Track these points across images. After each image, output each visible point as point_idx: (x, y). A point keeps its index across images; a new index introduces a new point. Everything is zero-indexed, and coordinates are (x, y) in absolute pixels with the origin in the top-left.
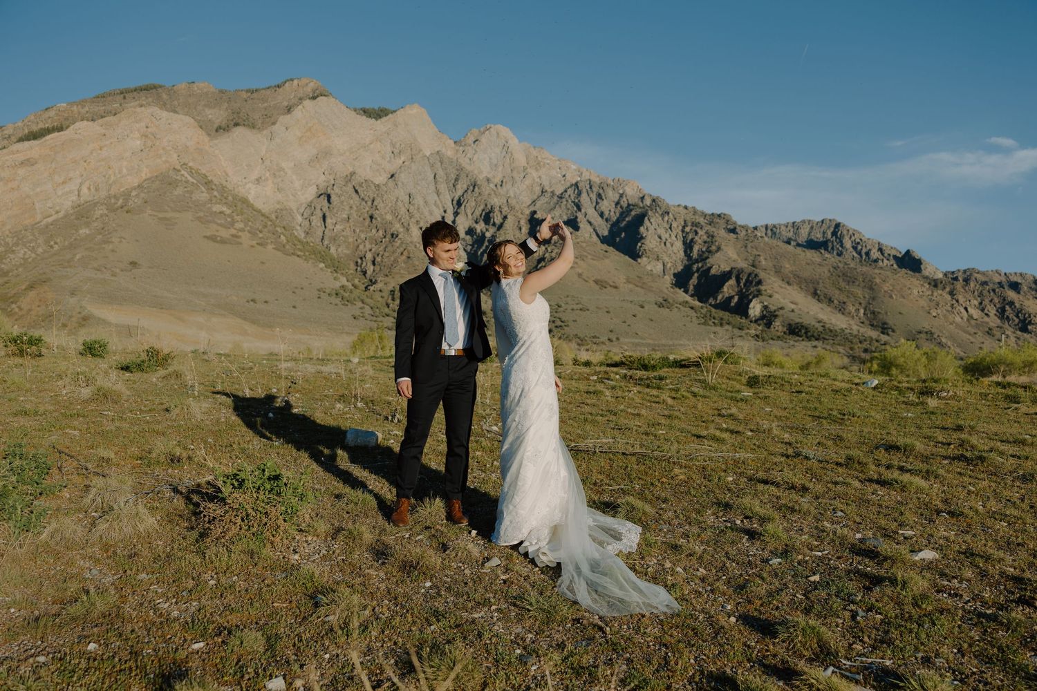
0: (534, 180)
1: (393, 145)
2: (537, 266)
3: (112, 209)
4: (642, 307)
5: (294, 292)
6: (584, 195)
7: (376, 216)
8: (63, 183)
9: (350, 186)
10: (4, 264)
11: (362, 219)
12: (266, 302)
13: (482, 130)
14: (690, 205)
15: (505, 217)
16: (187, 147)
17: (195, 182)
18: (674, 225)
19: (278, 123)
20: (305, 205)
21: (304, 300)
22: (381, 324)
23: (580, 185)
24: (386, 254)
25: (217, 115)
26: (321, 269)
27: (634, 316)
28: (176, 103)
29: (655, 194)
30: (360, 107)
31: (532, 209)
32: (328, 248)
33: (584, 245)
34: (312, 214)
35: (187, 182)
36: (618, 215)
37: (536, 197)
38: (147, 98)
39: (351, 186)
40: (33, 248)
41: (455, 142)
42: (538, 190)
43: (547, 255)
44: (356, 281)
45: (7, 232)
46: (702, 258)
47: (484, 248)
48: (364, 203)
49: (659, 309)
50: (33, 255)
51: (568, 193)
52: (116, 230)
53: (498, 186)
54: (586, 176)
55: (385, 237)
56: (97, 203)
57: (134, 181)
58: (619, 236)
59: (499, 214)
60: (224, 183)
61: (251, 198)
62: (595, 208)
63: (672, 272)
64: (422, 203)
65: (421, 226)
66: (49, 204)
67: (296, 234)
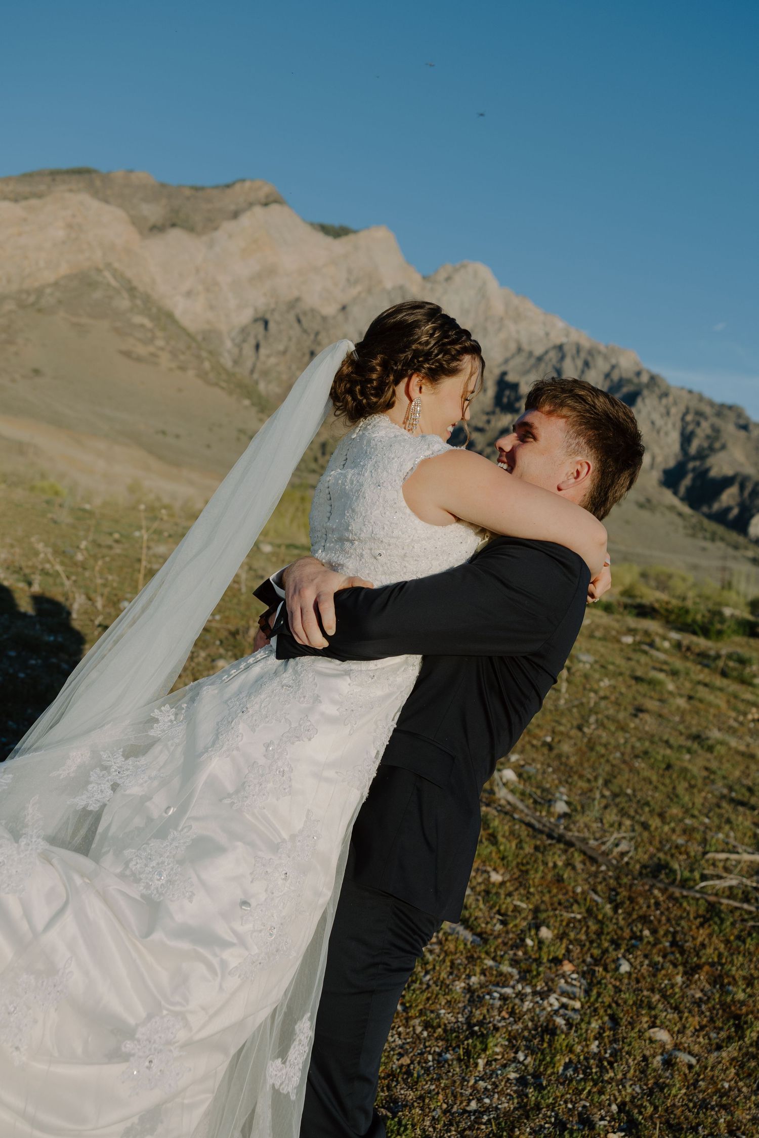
0: (510, 334)
1: (350, 271)
3: (22, 306)
5: (210, 429)
6: (568, 360)
9: (293, 313)
11: (300, 354)
12: (177, 436)
13: (457, 266)
14: (696, 389)
16: (114, 245)
17: (118, 286)
18: (673, 410)
19: (220, 230)
20: (237, 330)
21: (221, 439)
22: (304, 480)
23: (566, 348)
25: (153, 212)
26: (246, 406)
28: (109, 191)
29: (656, 369)
30: (319, 221)
31: (503, 368)
32: (257, 383)
34: (244, 341)
35: (109, 285)
37: (508, 354)
38: (78, 182)
41: (424, 278)
42: (513, 347)
46: (702, 455)
48: (306, 335)
49: (640, 511)
51: (550, 355)
52: (23, 331)
54: (575, 338)
56: (7, 297)
57: (49, 276)
60: (150, 292)
61: (178, 313)
63: (663, 466)
67: (222, 361)
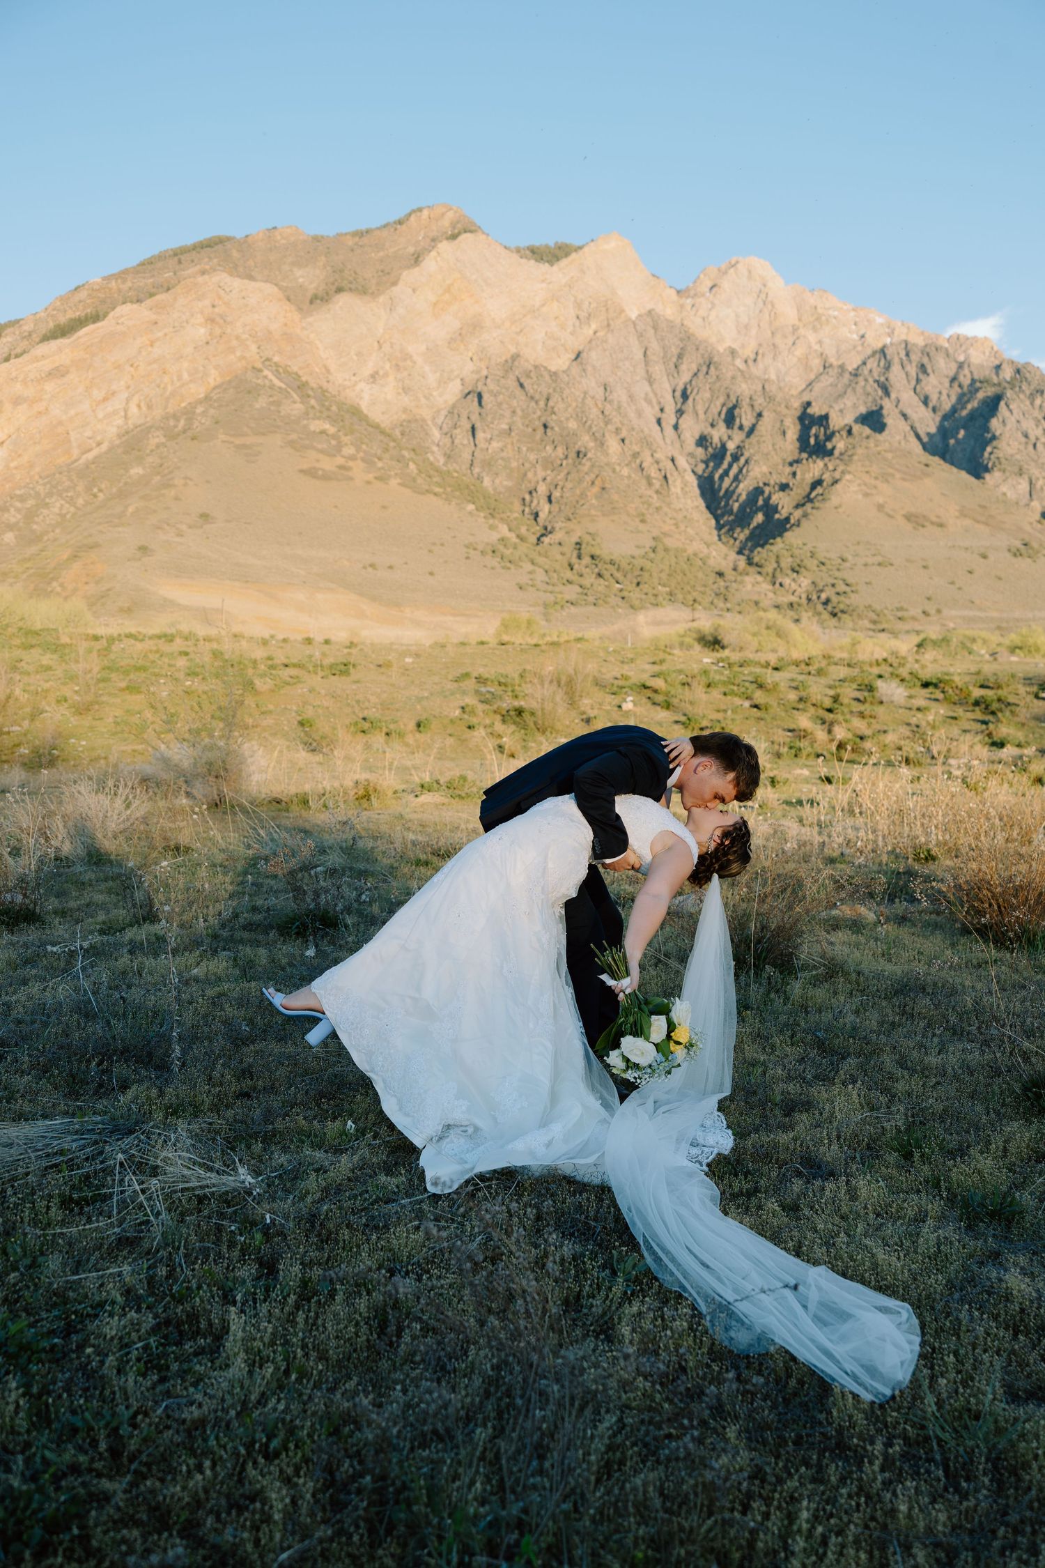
0: (810, 347)
1: (578, 305)
2: (810, 493)
3: (171, 436)
4: (985, 557)
5: (430, 551)
6: (896, 368)
7: (551, 424)
8: (105, 399)
9: (512, 377)
10: (36, 523)
11: (530, 430)
12: (391, 567)
13: (723, 267)
15: (760, 415)
16: (270, 332)
17: (283, 386)
19: (401, 283)
20: (444, 413)
21: (446, 562)
22: (559, 596)
23: (890, 351)
24: (569, 485)
25: (309, 277)
26: (470, 513)
27: (970, 572)
28: (251, 263)
29: (1022, 359)
30: (527, 244)
31: (806, 398)
32: (480, 478)
33: (889, 456)
34: (455, 427)
35: (272, 387)
36: (954, 399)
37: (812, 377)
38: (210, 258)
39: (514, 378)
40: (72, 498)
41: (678, 292)
42: (816, 363)
43: (826, 477)
44: (523, 530)
45: (37, 477)
47: (725, 465)
48: (533, 404)
49: (1014, 560)
50: (72, 509)
51: (868, 366)
52: (178, 468)
53: (750, 363)
54: (901, 334)
55: (566, 457)
56: (151, 427)
57: (198, 391)
58: (955, 436)
59: (749, 410)
60: (325, 385)
61: (364, 407)
62: (915, 389)
64: (624, 398)
65: (622, 436)
66: (88, 433)
67: (431, 459)
